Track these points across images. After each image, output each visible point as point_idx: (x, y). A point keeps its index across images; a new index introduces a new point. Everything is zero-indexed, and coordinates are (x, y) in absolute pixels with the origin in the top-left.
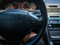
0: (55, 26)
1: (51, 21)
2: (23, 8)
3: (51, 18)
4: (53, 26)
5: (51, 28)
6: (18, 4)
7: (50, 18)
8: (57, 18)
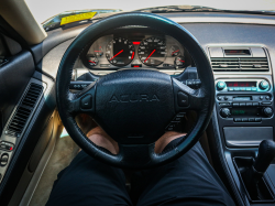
0: (243, 112)
1: (230, 98)
2: (142, 56)
3: (231, 89)
4: (237, 111)
5: (230, 116)
6: (128, 44)
7: (226, 88)
8: (249, 89)
